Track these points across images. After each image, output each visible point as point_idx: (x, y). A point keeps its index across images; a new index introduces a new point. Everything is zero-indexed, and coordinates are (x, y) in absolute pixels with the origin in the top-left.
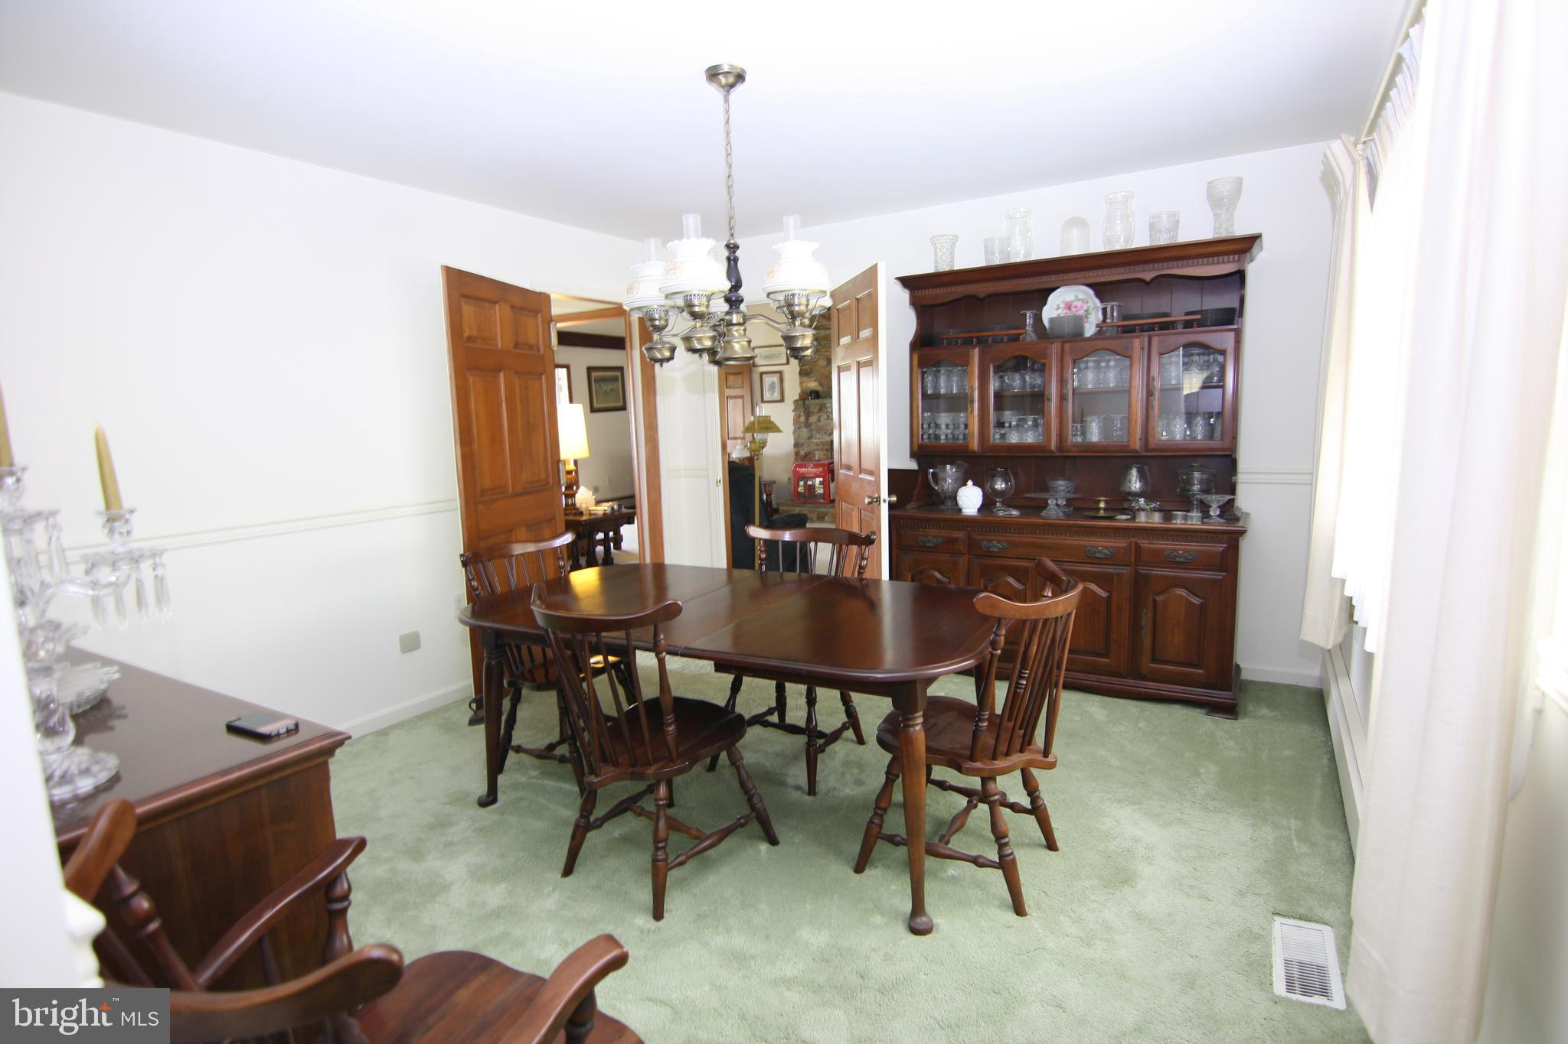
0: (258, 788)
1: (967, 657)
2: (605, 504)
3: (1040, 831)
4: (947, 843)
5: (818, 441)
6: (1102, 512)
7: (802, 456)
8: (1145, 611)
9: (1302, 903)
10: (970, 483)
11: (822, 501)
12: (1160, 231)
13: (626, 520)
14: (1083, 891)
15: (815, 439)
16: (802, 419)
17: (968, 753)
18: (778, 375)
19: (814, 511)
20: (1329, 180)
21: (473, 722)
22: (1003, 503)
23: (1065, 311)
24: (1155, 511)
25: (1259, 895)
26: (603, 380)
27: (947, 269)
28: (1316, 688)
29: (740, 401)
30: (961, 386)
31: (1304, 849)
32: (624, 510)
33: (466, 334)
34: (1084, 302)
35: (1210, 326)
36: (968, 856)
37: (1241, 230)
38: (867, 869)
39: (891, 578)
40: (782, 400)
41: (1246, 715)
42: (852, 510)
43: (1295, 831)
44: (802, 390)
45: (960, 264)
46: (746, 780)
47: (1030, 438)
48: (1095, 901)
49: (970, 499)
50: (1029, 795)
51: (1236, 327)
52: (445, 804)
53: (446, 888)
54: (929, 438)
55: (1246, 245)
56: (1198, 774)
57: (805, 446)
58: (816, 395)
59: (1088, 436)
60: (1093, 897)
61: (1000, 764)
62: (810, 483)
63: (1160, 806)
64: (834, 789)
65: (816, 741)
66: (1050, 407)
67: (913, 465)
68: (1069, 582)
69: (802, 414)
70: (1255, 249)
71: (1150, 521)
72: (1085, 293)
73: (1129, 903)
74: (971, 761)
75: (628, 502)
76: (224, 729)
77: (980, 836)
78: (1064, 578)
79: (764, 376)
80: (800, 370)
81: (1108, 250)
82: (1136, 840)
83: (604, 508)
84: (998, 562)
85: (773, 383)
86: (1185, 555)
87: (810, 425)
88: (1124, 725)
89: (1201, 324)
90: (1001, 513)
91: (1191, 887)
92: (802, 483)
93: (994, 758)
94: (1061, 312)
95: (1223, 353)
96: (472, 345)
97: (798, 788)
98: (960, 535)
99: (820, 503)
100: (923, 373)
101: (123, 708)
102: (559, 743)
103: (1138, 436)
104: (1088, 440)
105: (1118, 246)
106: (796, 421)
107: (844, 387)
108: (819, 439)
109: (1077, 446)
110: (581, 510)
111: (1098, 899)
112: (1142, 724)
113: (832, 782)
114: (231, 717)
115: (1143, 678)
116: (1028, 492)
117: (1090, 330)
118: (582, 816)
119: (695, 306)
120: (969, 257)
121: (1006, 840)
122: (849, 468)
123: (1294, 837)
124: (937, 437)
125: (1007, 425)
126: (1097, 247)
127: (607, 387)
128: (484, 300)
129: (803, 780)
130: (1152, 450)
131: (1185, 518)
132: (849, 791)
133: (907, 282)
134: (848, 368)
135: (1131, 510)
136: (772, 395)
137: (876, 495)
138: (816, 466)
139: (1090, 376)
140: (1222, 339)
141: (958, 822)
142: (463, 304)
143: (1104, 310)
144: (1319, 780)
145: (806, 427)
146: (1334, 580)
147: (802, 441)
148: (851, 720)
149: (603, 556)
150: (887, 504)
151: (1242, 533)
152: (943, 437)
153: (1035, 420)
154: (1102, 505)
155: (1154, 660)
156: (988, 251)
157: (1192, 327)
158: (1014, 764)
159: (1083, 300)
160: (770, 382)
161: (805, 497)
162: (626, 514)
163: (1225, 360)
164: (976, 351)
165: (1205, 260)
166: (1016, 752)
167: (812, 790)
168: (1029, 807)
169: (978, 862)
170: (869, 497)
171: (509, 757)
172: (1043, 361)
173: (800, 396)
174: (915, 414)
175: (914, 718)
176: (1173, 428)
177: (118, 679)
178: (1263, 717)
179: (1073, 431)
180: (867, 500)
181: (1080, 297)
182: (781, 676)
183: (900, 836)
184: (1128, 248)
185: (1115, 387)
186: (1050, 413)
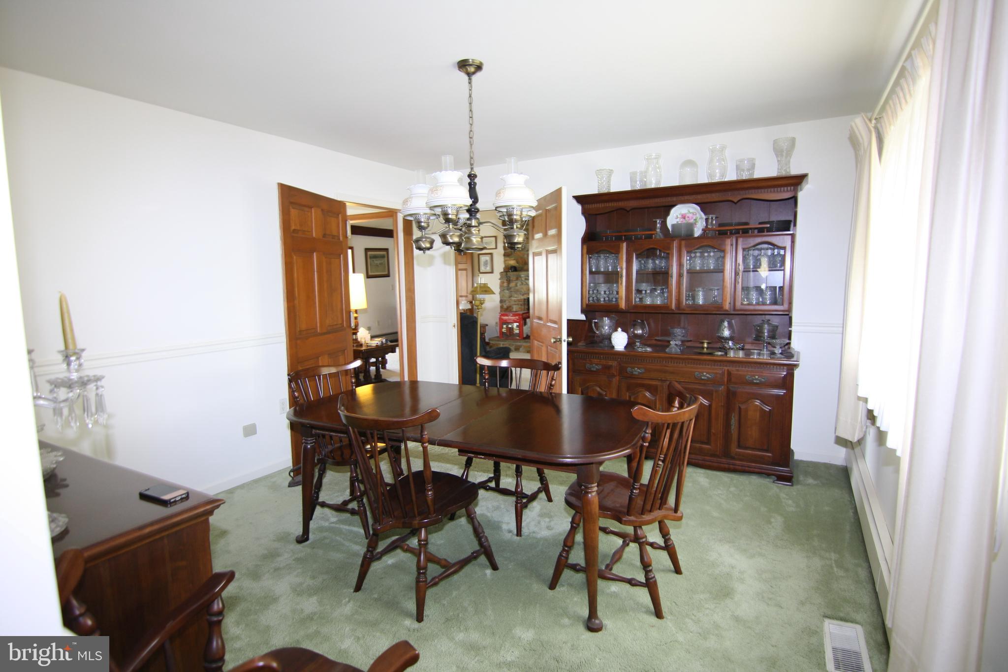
0: (162, 538)
1: (626, 447)
2: (377, 339)
3: (670, 561)
4: (611, 569)
5: (515, 299)
6: (705, 349)
7: (505, 309)
8: (733, 415)
9: (842, 609)
10: (620, 329)
11: (518, 338)
12: (743, 170)
13: (390, 350)
14: (700, 602)
15: (514, 297)
16: (505, 284)
17: (626, 510)
18: (490, 255)
19: (513, 345)
20: (854, 141)
21: (291, 485)
22: (641, 343)
23: (681, 220)
24: (739, 349)
25: (814, 604)
26: (375, 257)
27: (606, 191)
28: (842, 466)
29: (464, 272)
30: (615, 267)
31: (841, 573)
32: (389, 343)
33: (293, 228)
34: (693, 214)
35: (775, 231)
36: (624, 578)
37: (795, 171)
38: (557, 587)
39: (568, 392)
40: (492, 272)
41: (798, 483)
42: (541, 346)
43: (835, 561)
44: (505, 266)
45: (615, 188)
46: (478, 527)
47: (659, 301)
48: (708, 608)
49: (620, 340)
50: (663, 537)
51: (791, 232)
52: (274, 541)
53: (275, 600)
54: (593, 300)
55: (798, 180)
56: (770, 523)
57: (507, 301)
58: (514, 269)
59: (696, 300)
60: (707, 606)
61: (646, 517)
62: (510, 326)
63: (747, 544)
64: (534, 532)
65: (522, 501)
66: (672, 281)
67: (583, 317)
68: (691, 397)
69: (505, 281)
70: (803, 184)
71: (736, 356)
72: (695, 209)
73: (730, 610)
74: (628, 515)
75: (392, 337)
76: (138, 496)
77: (631, 565)
78: (688, 395)
79: (481, 256)
80: (505, 253)
81: (710, 182)
82: (732, 567)
83: (376, 342)
84: (639, 381)
85: (487, 261)
86: (759, 379)
87: (511, 288)
88: (720, 489)
89: (769, 230)
90: (640, 350)
91: (770, 599)
92: (505, 326)
93: (642, 513)
94: (679, 221)
95: (784, 248)
96: (296, 235)
97: (510, 531)
98: (614, 364)
99: (518, 339)
100: (590, 258)
101: (65, 480)
102: (350, 501)
103: (728, 301)
104: (696, 303)
105: (717, 179)
106: (501, 286)
107: (537, 266)
108: (516, 297)
109: (688, 306)
110: (361, 343)
111: (710, 607)
112: (732, 489)
113: (532, 528)
114: (142, 489)
115: (733, 458)
116: (657, 335)
117: (698, 232)
118: (368, 551)
119: (449, 214)
120: (621, 184)
121: (650, 568)
122: (540, 318)
123: (834, 565)
124: (598, 300)
125: (644, 292)
126: (703, 179)
127: (378, 262)
128: (305, 206)
129: (513, 526)
130: (738, 310)
131: (759, 354)
132: (544, 533)
133: (579, 199)
134: (540, 254)
135: (724, 349)
136: (486, 268)
137: (559, 337)
138: (514, 315)
139: (698, 261)
140: (783, 240)
141: (617, 556)
142: (291, 207)
143: (707, 220)
144: (847, 527)
145: (508, 290)
146: (859, 398)
147: (505, 298)
148: (543, 486)
149: (375, 373)
150: (566, 343)
151: (796, 366)
152: (602, 300)
153: (662, 289)
154: (706, 345)
155: (739, 446)
156: (633, 180)
157: (764, 232)
158: (656, 518)
159: (693, 213)
160: (484, 260)
161: (507, 335)
162: (390, 346)
163: (785, 252)
164: (625, 244)
165: (772, 190)
166: (656, 510)
167: (519, 533)
168: (663, 545)
169: (632, 582)
170: (554, 338)
171: (316, 510)
172: (667, 252)
173: (504, 269)
174: (584, 284)
175: (592, 487)
176: (751, 297)
177: (63, 460)
178: (809, 485)
179: (686, 296)
180: (553, 340)
181: (691, 211)
182: (498, 458)
183: (580, 565)
184: (723, 180)
185: (714, 269)
186: (672, 285)
